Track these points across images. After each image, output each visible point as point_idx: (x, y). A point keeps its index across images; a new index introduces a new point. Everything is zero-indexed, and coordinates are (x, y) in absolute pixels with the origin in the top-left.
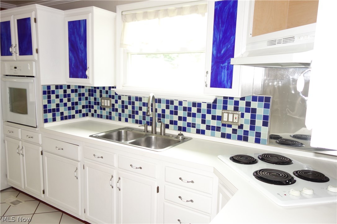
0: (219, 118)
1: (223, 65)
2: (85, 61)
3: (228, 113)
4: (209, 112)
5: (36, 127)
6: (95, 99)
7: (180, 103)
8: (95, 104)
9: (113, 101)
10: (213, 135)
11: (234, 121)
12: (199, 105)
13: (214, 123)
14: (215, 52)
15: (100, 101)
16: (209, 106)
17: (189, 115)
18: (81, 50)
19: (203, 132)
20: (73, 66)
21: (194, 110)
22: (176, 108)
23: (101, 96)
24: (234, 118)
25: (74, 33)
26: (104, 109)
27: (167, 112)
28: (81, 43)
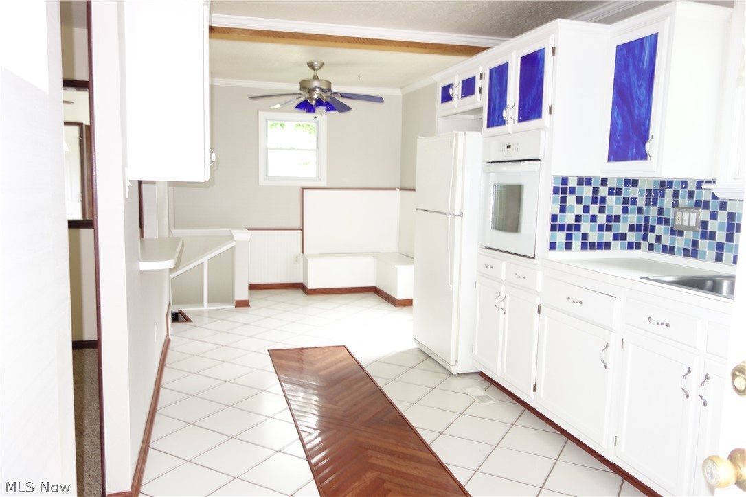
2: (647, 122)
5: (534, 258)
8: (660, 221)
9: (705, 215)
15: (671, 216)
18: (639, 100)
20: (618, 138)
23: (675, 204)
25: (626, 67)
26: (681, 234)
28: (639, 87)
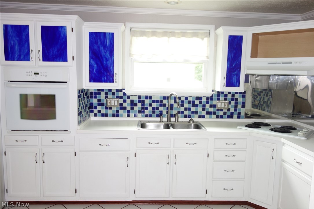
0: (215, 106)
1: (234, 73)
3: (221, 102)
4: (208, 103)
6: (99, 100)
7: (186, 98)
8: (99, 104)
9: (121, 101)
10: (211, 118)
11: (225, 107)
12: (201, 98)
13: (211, 110)
14: (229, 65)
15: (105, 102)
16: (208, 99)
17: (193, 106)
18: (106, 58)
19: (204, 117)
20: (95, 72)
21: (197, 102)
22: (183, 102)
23: (106, 97)
24: (225, 105)
25: (96, 43)
26: (110, 108)
27: (175, 105)
28: (106, 53)
